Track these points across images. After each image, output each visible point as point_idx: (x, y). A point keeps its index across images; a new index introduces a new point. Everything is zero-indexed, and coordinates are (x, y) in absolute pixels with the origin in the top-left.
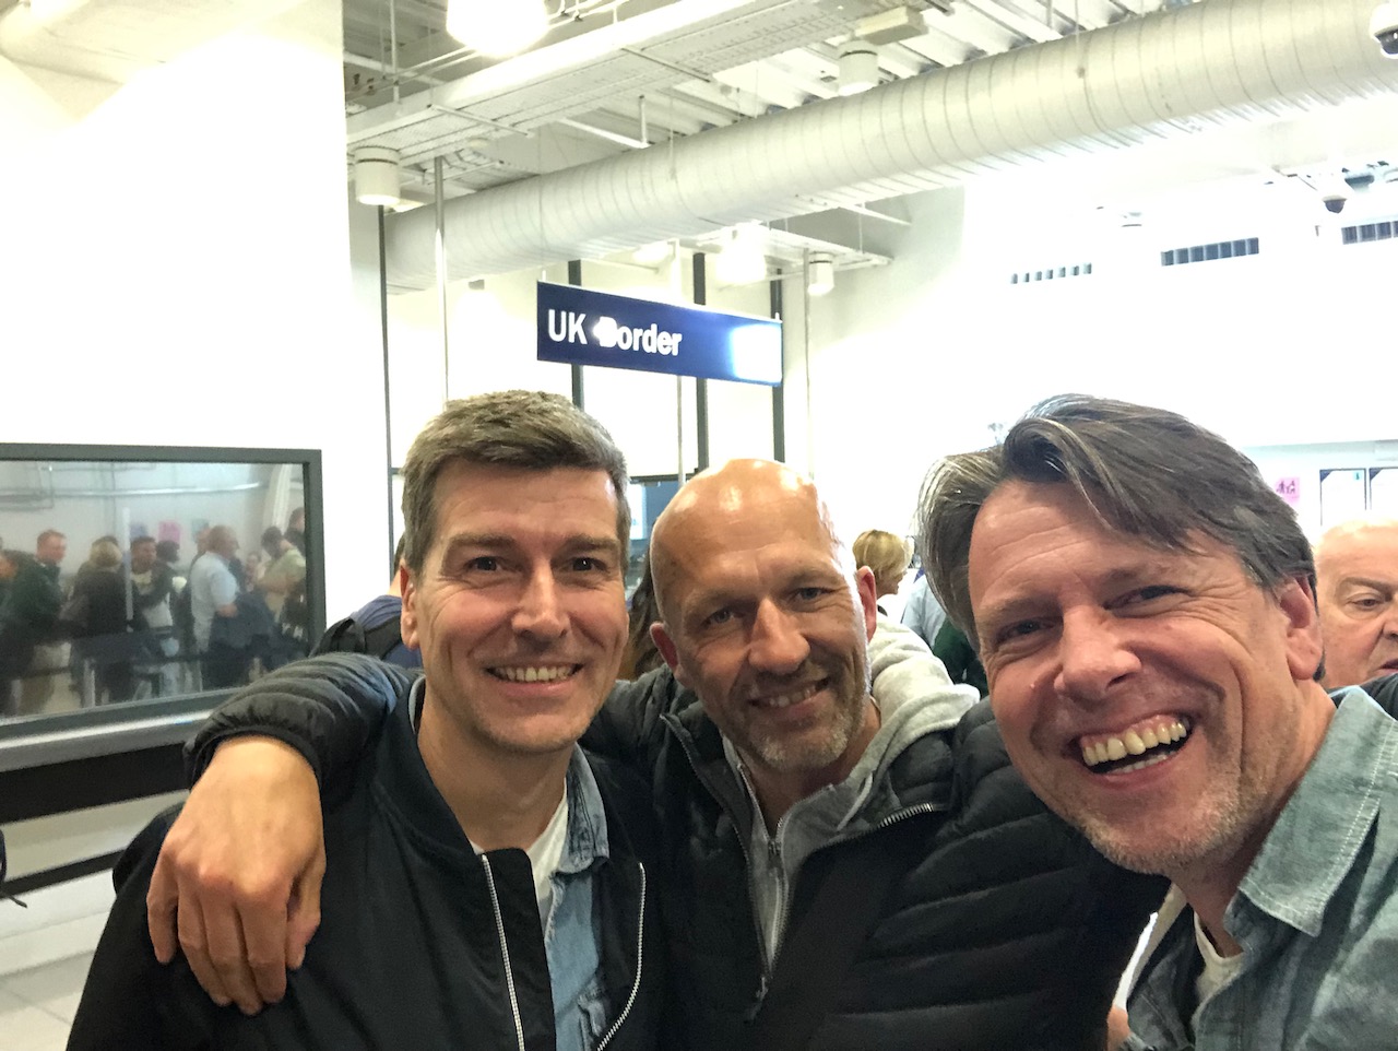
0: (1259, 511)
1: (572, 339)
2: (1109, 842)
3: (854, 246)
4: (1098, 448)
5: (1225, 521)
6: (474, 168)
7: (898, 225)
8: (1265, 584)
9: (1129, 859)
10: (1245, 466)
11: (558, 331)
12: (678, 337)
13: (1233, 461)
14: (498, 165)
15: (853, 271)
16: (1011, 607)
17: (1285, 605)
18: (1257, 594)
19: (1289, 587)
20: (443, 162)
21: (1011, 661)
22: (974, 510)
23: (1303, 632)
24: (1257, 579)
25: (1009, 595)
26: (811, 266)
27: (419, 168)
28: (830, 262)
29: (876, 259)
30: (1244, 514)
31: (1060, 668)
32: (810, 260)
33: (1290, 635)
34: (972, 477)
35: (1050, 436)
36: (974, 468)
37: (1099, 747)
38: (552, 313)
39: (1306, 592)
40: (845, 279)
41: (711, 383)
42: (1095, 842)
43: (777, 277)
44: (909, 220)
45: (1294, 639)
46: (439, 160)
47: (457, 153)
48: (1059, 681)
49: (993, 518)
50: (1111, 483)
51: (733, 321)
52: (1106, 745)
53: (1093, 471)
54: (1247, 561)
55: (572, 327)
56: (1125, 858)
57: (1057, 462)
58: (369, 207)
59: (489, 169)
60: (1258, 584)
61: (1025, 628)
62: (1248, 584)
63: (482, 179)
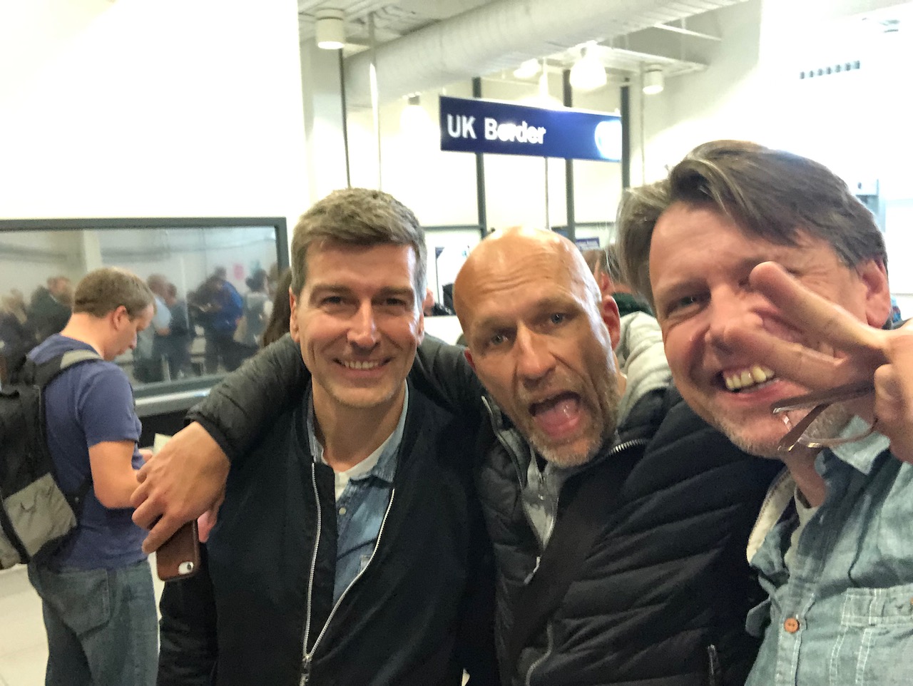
0: (847, 215)
1: (465, 135)
2: (741, 437)
3: (677, 57)
4: (735, 176)
5: (822, 222)
6: (396, 19)
7: (712, 40)
8: (851, 264)
9: (754, 447)
10: (838, 184)
11: (455, 129)
12: (542, 131)
13: (829, 181)
14: (411, 15)
15: (679, 77)
16: (675, 289)
17: (866, 278)
18: (846, 272)
19: (869, 265)
20: (375, 16)
21: (678, 323)
22: (651, 225)
23: (878, 297)
24: (846, 261)
25: (675, 280)
26: (646, 75)
27: (360, 21)
28: (660, 70)
29: (696, 66)
30: (837, 218)
31: (708, 328)
32: (646, 69)
33: (868, 298)
34: (651, 202)
35: (702, 171)
36: (652, 196)
37: (736, 379)
38: (450, 118)
39: (880, 268)
40: (673, 84)
41: (577, 163)
42: (733, 439)
43: (625, 84)
44: (720, 35)
45: (872, 301)
46: (371, 14)
47: (383, 9)
48: (708, 336)
49: (665, 230)
50: (743, 201)
51: (596, 119)
52: (740, 378)
53: (730, 192)
54: (838, 249)
55: (466, 127)
56: (751, 447)
57: (705, 187)
58: (331, 52)
59: (404, 18)
60: (846, 266)
61: (686, 301)
62: (838, 264)
63: (403, 26)
